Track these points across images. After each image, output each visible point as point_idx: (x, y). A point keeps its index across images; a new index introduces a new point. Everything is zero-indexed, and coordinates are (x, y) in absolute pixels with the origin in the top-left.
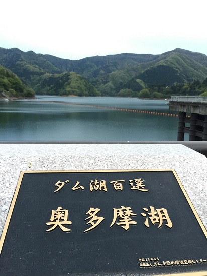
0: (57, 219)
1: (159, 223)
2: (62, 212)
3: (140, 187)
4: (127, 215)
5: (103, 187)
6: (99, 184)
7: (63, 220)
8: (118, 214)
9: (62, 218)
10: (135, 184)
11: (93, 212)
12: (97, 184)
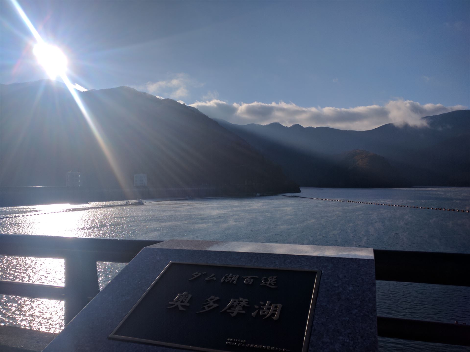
0: (179, 301)
1: (267, 315)
2: (186, 296)
3: (270, 284)
4: (241, 306)
5: (233, 281)
6: (232, 277)
7: (184, 302)
8: (233, 303)
9: (184, 300)
10: (266, 280)
11: (211, 299)
12: (230, 277)
